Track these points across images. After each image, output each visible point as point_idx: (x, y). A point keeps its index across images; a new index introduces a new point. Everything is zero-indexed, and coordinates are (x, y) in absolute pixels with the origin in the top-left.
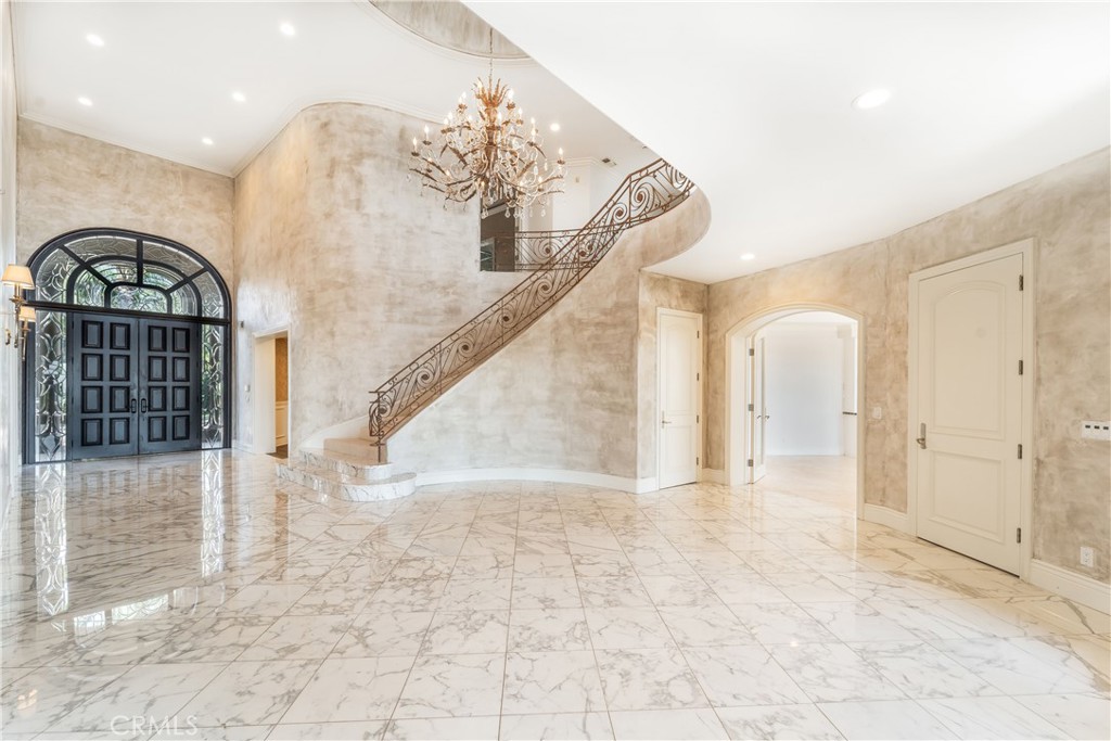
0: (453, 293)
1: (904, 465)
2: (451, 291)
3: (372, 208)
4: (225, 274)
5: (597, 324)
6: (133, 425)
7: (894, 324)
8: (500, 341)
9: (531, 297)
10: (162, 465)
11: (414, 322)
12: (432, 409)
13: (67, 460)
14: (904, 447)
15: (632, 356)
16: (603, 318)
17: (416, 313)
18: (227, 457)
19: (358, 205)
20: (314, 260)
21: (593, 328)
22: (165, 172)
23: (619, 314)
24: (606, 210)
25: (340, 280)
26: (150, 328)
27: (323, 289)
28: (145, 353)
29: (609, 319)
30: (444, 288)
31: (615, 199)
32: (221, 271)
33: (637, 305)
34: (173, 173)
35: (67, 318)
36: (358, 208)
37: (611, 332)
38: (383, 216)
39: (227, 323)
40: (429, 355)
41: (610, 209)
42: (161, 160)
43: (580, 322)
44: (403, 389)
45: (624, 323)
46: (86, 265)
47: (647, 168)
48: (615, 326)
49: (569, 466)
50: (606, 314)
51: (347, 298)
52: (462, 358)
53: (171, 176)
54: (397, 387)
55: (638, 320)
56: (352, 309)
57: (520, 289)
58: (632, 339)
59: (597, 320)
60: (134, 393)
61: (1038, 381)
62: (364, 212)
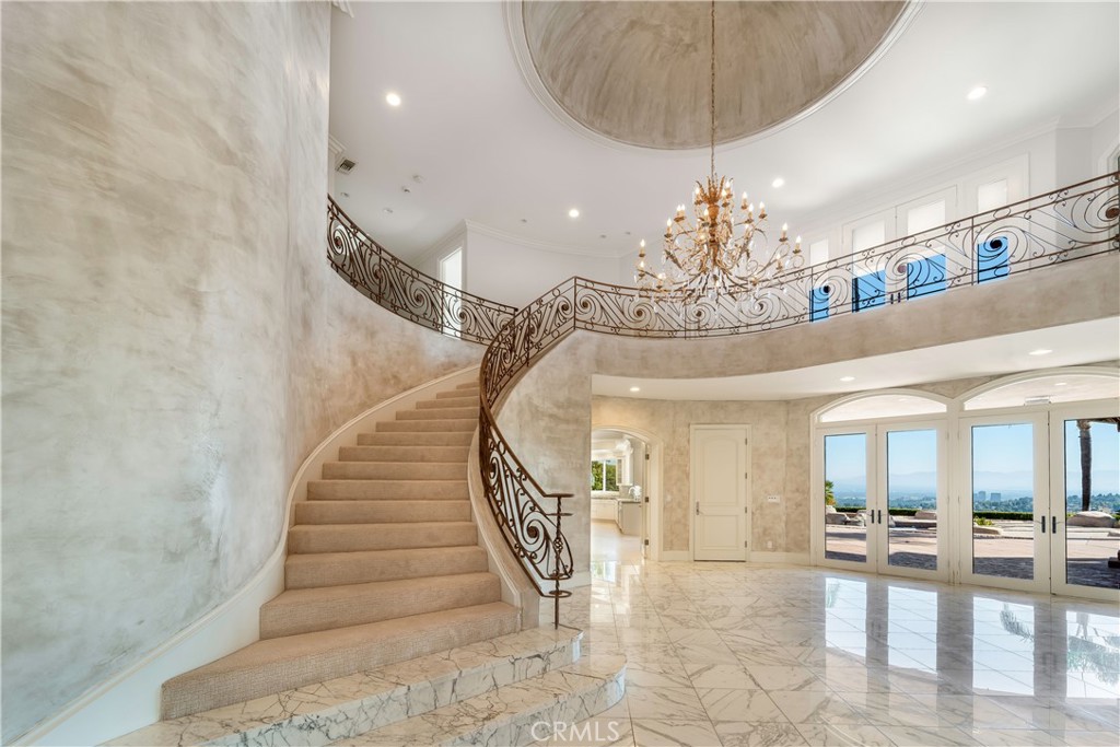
1: (686, 525)
5: (551, 416)
7: (678, 449)
14: (685, 516)
16: (556, 410)
21: (546, 419)
23: (571, 410)
37: (563, 426)
43: (537, 409)
45: (577, 421)
47: (620, 287)
48: (567, 422)
50: (559, 407)
59: (551, 412)
61: (752, 481)
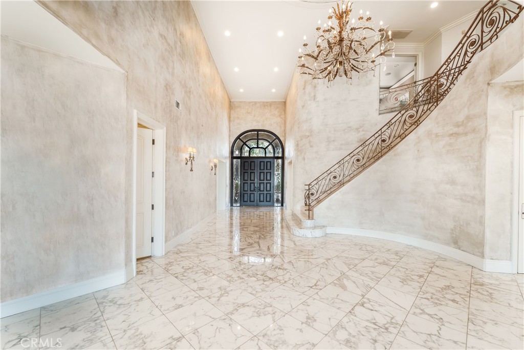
0: (362, 131)
2: (361, 130)
3: (320, 97)
4: (282, 139)
5: (451, 135)
6: (256, 195)
8: (380, 154)
9: (401, 124)
10: (263, 210)
11: (340, 149)
12: (337, 194)
13: (240, 206)
15: (481, 156)
16: (455, 130)
17: (341, 144)
18: (282, 209)
19: (314, 98)
20: (299, 127)
21: (447, 138)
22: (264, 106)
23: (470, 124)
24: (461, 45)
25: (307, 134)
26: (260, 162)
27: (301, 140)
28: (259, 171)
29: (461, 130)
30: (357, 129)
31: (468, 35)
32: (281, 138)
33: (485, 114)
34: (267, 105)
35: (241, 161)
36: (314, 99)
37: (462, 139)
38: (325, 100)
39: (283, 158)
40: (337, 166)
41: (464, 44)
42: (263, 102)
43: (437, 135)
44: (323, 184)
45: (474, 131)
46: (245, 144)
48: (466, 134)
49: (426, 237)
50: (458, 126)
51: (310, 142)
52: (356, 166)
53: (266, 107)
54: (320, 183)
55: (486, 126)
56: (311, 146)
57: (393, 121)
58: (481, 143)
59: (451, 132)
60: (256, 185)
62: (317, 100)
